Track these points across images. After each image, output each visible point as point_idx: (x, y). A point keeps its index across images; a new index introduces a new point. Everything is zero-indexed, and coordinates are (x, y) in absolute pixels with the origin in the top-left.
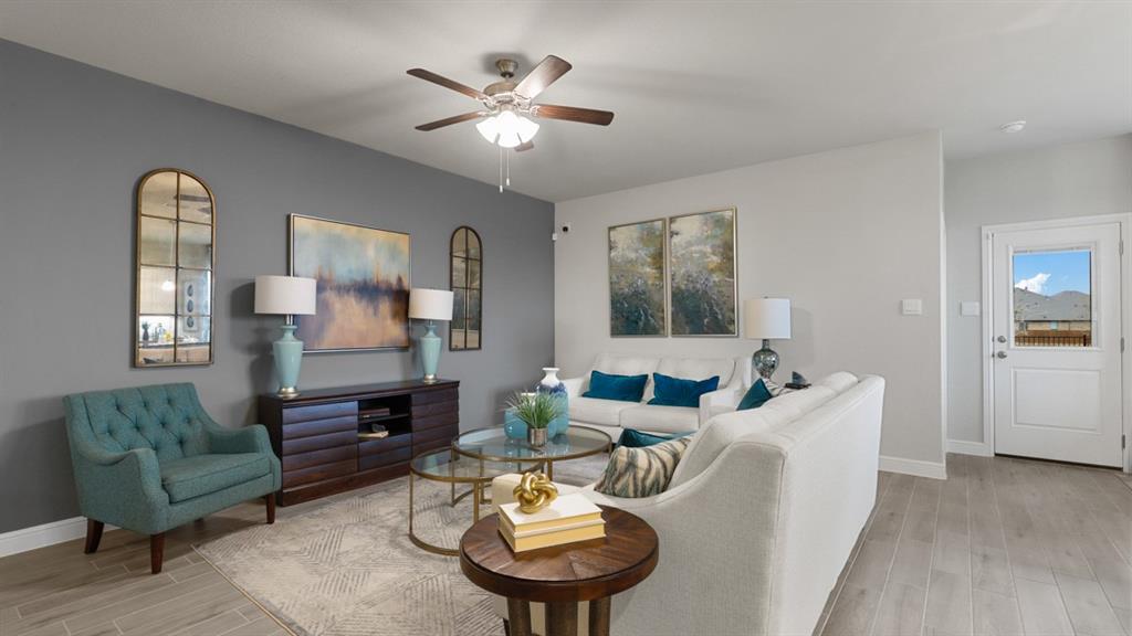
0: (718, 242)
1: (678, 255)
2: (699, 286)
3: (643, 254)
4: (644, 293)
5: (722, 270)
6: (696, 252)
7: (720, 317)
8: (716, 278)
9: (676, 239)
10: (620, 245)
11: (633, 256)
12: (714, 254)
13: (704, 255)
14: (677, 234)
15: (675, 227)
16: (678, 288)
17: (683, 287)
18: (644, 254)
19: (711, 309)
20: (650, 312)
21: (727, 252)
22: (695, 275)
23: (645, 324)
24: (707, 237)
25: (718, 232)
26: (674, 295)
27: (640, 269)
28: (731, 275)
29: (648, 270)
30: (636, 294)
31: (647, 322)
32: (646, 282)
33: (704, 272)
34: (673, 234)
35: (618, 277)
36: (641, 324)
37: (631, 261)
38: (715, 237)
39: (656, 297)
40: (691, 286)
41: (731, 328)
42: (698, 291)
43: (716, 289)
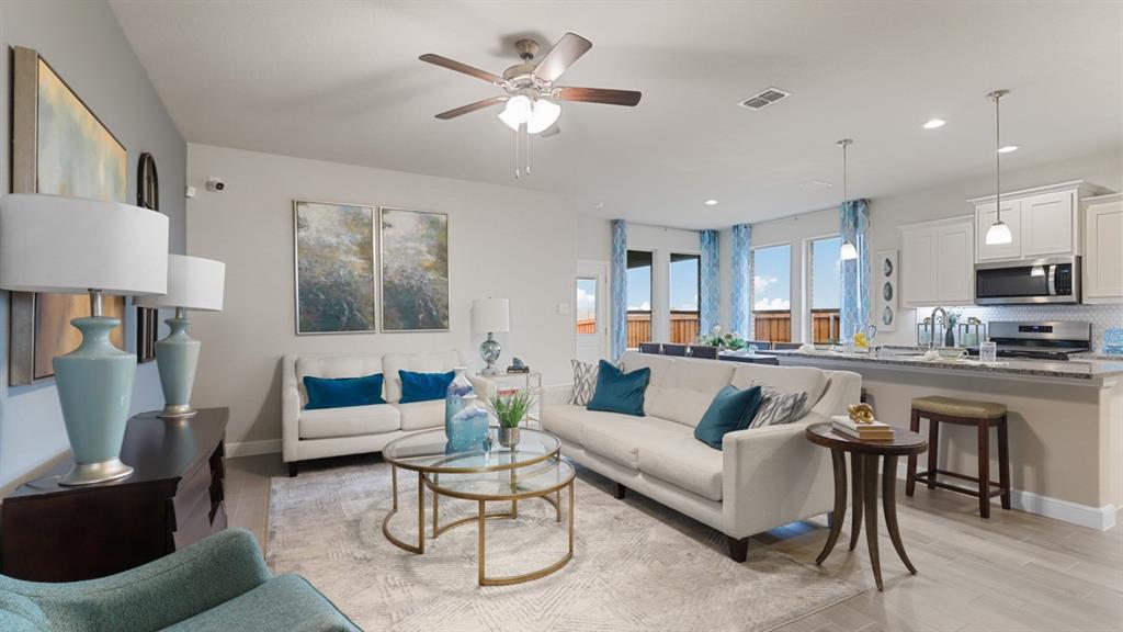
0: (433, 242)
1: (391, 248)
2: (413, 282)
3: (347, 242)
4: (349, 284)
5: (436, 269)
6: (411, 248)
7: (435, 313)
8: (431, 275)
9: (389, 231)
10: (313, 225)
11: (333, 240)
12: (429, 252)
13: (419, 252)
14: (390, 226)
15: (387, 218)
16: (391, 282)
17: (397, 282)
18: (348, 239)
19: (426, 304)
20: (356, 305)
21: (442, 252)
22: (409, 271)
23: (349, 319)
24: (423, 236)
25: (434, 233)
26: (386, 289)
27: (343, 258)
28: (446, 275)
29: (354, 259)
30: (338, 285)
31: (352, 317)
32: (350, 272)
33: (419, 269)
34: (386, 225)
35: (310, 263)
36: (344, 319)
37: (329, 246)
38: (431, 237)
39: (364, 290)
40: (406, 281)
41: (445, 323)
42: (412, 287)
43: (430, 287)
